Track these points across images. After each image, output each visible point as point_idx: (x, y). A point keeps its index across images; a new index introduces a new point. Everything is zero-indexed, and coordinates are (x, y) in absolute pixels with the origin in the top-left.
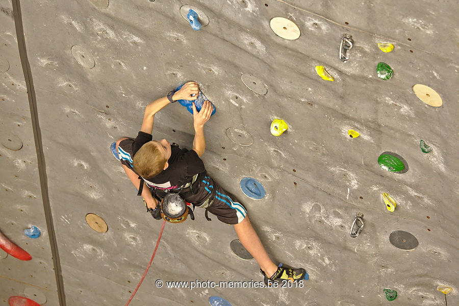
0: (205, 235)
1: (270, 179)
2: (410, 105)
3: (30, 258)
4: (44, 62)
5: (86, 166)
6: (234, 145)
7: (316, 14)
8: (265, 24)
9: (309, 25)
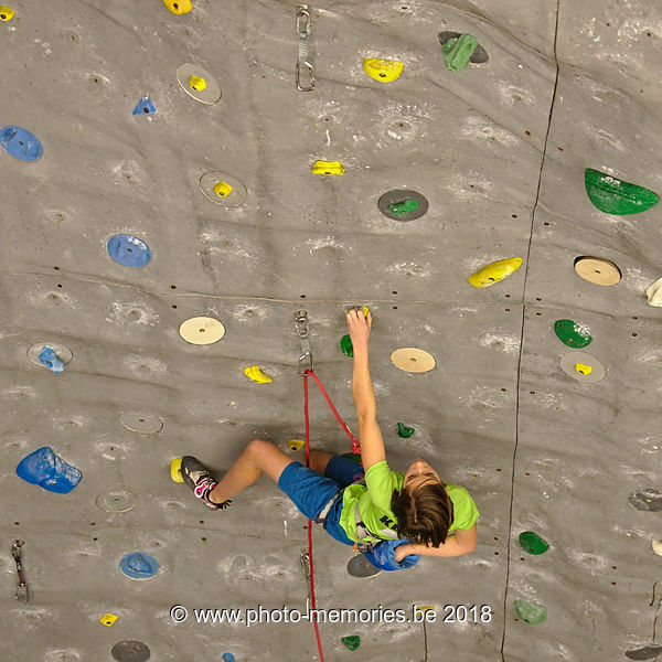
1: (164, 545)
6: (108, 515)
7: (253, 297)
8: (171, 333)
9: (239, 315)
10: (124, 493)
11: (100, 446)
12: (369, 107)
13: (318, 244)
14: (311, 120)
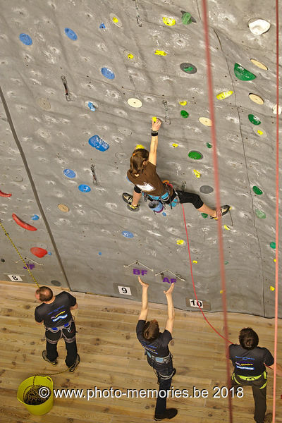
0: (115, 204)
2: (199, 127)
3: (36, 230)
4: (26, 139)
5: (53, 183)
7: (148, 94)
8: (125, 102)
9: (145, 99)
10: (124, 154)
11: (114, 137)
12: (168, 34)
13: (164, 78)
14: (151, 36)
